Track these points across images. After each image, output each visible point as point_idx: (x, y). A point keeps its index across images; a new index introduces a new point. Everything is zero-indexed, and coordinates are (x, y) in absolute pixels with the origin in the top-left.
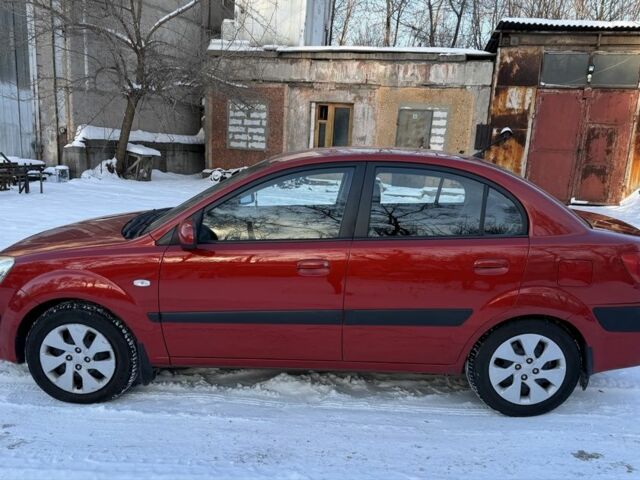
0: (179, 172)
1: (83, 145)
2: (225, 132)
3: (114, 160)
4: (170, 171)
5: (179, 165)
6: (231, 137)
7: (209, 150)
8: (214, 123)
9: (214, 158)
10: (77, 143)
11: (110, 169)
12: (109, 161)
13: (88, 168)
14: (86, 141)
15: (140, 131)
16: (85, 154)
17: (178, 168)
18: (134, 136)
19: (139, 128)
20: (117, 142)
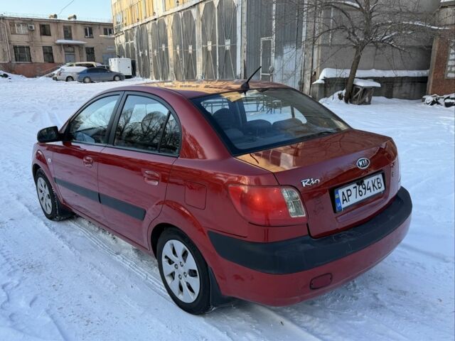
0: (405, 98)
1: (323, 82)
2: (445, 66)
3: (344, 92)
4: (396, 97)
5: (405, 93)
6: (449, 69)
7: (431, 81)
8: (437, 60)
9: (433, 87)
10: (319, 81)
11: (340, 97)
12: (340, 92)
13: (325, 97)
14: (325, 79)
15: (374, 70)
16: (323, 88)
17: (404, 95)
18: (359, 73)
19: (373, 68)
20: (347, 79)
